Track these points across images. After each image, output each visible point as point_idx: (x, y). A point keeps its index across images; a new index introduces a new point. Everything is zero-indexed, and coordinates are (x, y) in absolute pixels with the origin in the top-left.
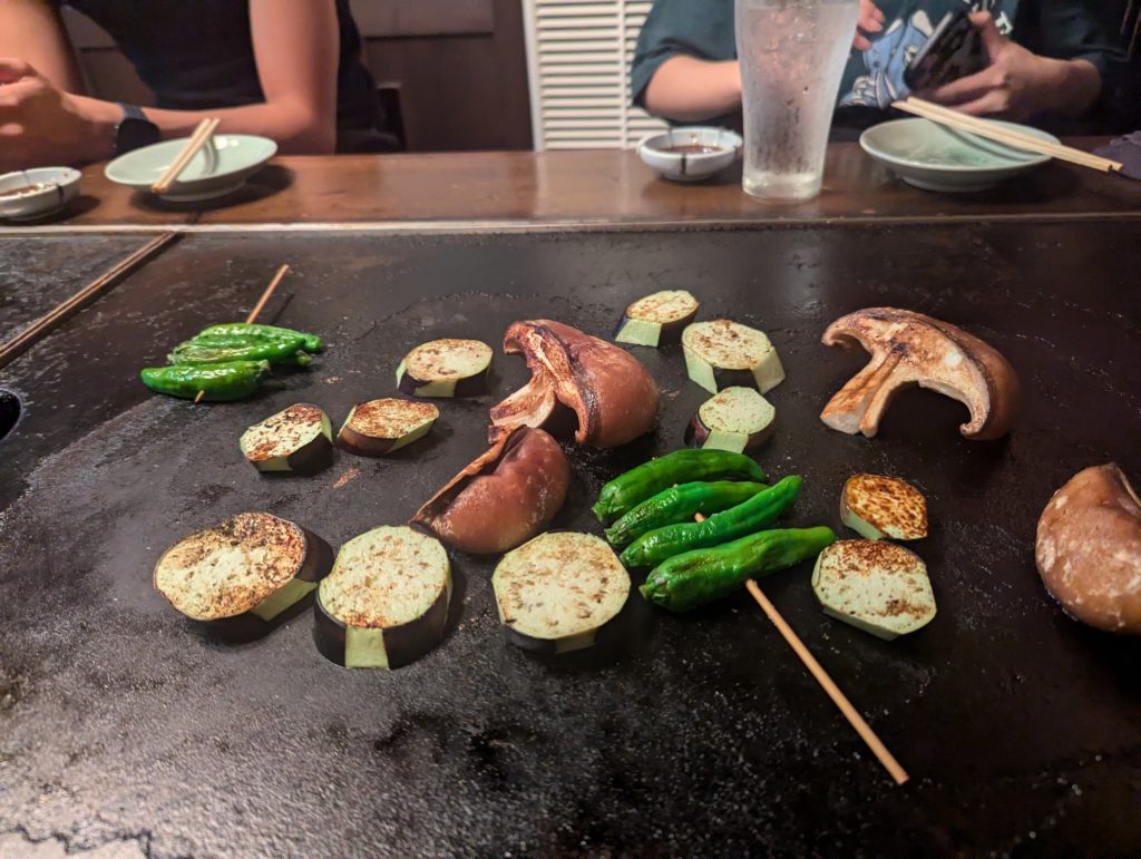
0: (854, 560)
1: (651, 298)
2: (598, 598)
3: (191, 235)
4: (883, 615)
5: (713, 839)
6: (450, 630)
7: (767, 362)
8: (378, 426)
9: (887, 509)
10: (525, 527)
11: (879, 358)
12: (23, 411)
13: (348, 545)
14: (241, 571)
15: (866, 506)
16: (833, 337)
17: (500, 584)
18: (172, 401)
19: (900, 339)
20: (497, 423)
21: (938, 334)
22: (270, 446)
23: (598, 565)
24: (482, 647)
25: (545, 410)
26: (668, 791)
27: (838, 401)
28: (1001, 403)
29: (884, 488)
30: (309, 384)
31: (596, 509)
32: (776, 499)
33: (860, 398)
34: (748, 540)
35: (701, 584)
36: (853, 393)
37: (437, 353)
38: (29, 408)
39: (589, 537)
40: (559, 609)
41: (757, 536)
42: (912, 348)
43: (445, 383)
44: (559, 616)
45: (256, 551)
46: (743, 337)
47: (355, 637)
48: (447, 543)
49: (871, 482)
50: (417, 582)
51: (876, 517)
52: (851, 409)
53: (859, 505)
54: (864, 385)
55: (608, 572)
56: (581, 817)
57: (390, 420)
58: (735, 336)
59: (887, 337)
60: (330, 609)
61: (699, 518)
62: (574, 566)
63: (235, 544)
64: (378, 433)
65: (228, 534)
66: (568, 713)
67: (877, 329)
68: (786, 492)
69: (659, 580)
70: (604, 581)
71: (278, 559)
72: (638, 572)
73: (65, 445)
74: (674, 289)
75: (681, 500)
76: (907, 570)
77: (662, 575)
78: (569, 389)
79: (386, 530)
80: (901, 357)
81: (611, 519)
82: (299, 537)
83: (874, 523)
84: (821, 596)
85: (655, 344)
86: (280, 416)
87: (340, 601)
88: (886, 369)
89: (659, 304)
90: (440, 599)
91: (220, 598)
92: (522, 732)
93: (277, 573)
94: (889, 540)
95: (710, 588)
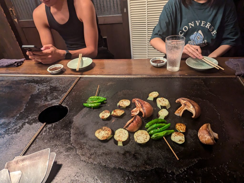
0: (176, 135)
1: (152, 93)
2: (146, 138)
3: (82, 77)
4: (178, 141)
5: (158, 165)
6: (129, 142)
7: (168, 105)
8: (117, 114)
9: (181, 128)
10: (137, 129)
11: (183, 105)
12: (68, 109)
13: (116, 131)
14: (105, 134)
15: (178, 128)
16: (177, 101)
17: (135, 137)
18: (88, 108)
19: (185, 103)
20: (132, 113)
21: (190, 103)
22: (104, 116)
23: (146, 134)
24: (133, 144)
25: (138, 112)
26: (154, 160)
27: (177, 111)
28: (197, 114)
29: (181, 125)
30: (106, 106)
31: (145, 127)
32: (167, 126)
33: (180, 111)
34: (164, 132)
35: (158, 137)
36: (179, 110)
37: (123, 102)
38: (69, 109)
39: (145, 131)
40: (142, 140)
41: (165, 131)
42: (187, 105)
43: (124, 107)
44: (142, 141)
45: (106, 131)
46: (165, 100)
47: (119, 142)
48: (128, 131)
49: (179, 124)
50: (125, 136)
51: (179, 129)
52: (178, 113)
53: (177, 128)
54: (181, 109)
55: (147, 135)
56: (145, 162)
57: (118, 113)
58: (164, 100)
59: (184, 103)
60: (116, 139)
61: (158, 128)
62: (143, 134)
63: (103, 131)
64: (117, 115)
65: (102, 129)
66: (143, 151)
67: (183, 101)
68: (168, 126)
69: (153, 137)
70: (147, 136)
71: (108, 133)
72: (151, 135)
73: (76, 115)
74: (155, 91)
75: (156, 126)
76: (182, 136)
77: (153, 136)
78: (141, 110)
79: (120, 129)
80: (185, 106)
81: (147, 128)
82: (110, 130)
83: (179, 130)
84: (172, 139)
85: (153, 100)
86: (104, 112)
87: (117, 138)
88: (183, 107)
89: (153, 94)
90: (128, 138)
91: (103, 137)
92: (138, 154)
93: (109, 134)
94: (180, 132)
95: (159, 138)
